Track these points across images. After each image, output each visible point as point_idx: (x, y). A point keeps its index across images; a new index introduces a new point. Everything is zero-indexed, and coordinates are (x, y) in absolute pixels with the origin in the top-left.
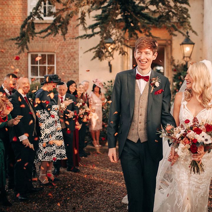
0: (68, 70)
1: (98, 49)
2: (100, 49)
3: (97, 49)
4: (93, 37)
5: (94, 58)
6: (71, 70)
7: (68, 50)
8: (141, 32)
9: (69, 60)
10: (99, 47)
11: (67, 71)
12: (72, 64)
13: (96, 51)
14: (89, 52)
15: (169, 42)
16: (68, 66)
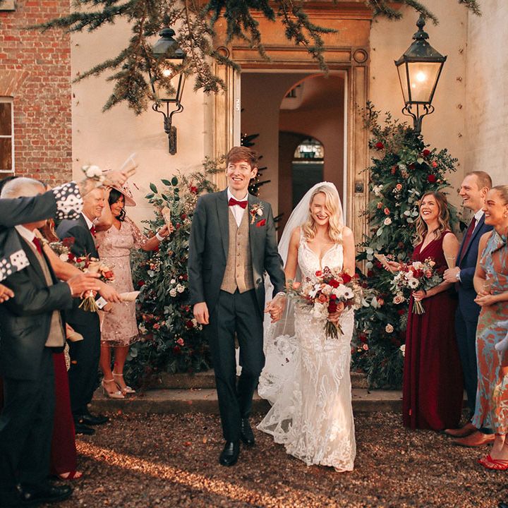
0: (51, 148)
1: (126, 67)
2: (132, 69)
3: (119, 69)
4: (106, 25)
5: (114, 100)
6: (58, 149)
7: (48, 90)
8: (269, 15)
9: (53, 120)
10: (126, 61)
11: (48, 152)
12: (63, 132)
13: (119, 76)
14: (92, 77)
15: (360, 56)
16: (50, 137)
